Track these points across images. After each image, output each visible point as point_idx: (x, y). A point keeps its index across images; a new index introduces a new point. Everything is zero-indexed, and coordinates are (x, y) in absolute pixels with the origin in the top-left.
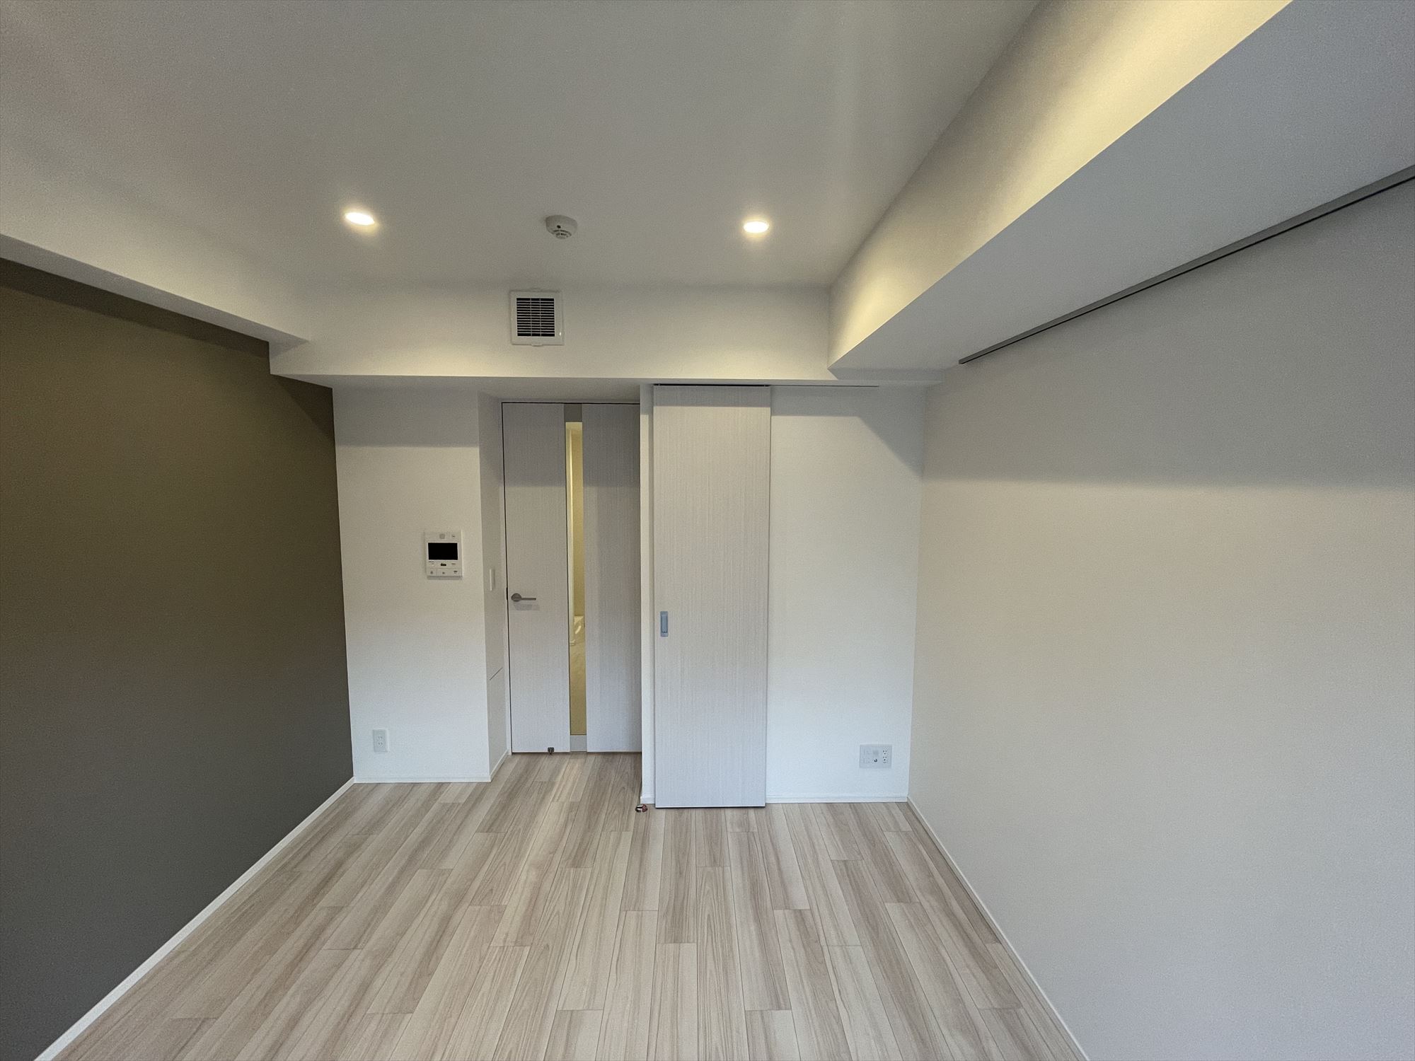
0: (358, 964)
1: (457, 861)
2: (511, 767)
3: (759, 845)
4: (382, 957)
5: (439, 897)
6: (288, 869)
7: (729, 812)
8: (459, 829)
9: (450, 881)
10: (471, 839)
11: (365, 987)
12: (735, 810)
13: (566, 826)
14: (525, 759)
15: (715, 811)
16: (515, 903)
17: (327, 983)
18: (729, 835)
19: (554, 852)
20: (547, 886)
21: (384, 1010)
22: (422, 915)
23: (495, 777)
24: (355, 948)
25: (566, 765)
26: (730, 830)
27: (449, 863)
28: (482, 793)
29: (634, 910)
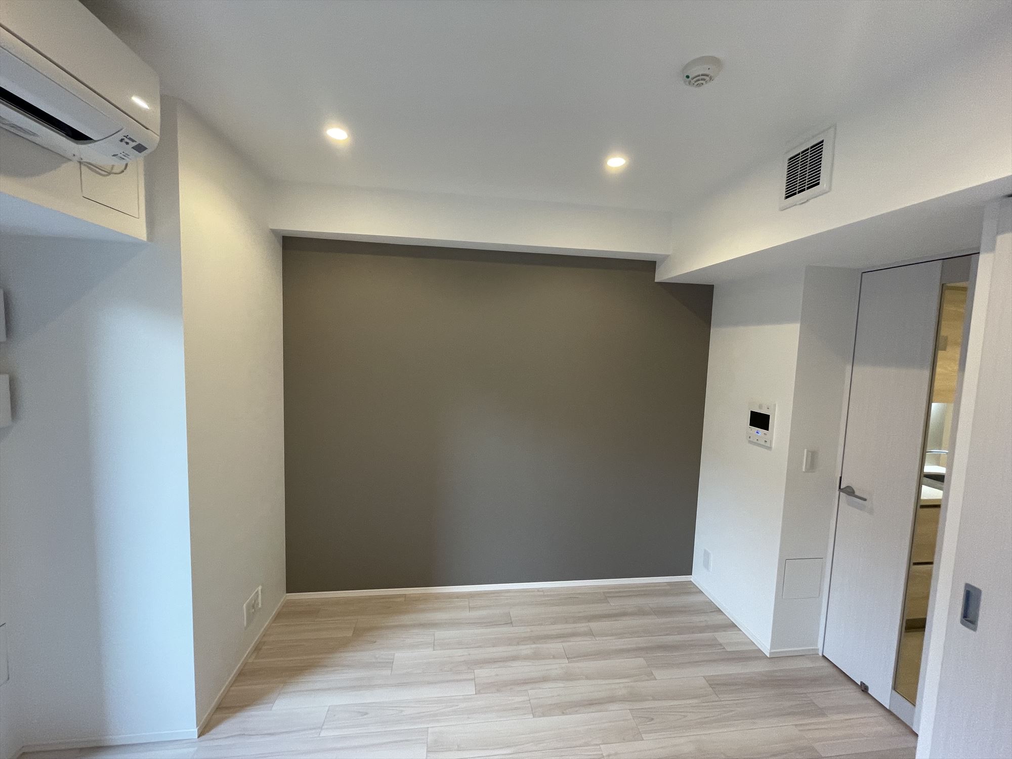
1: (667, 678)
2: (807, 664)
4: (567, 677)
5: (626, 685)
9: (646, 684)
10: (694, 676)
14: (830, 670)
23: (779, 657)
24: (568, 658)
28: (750, 658)
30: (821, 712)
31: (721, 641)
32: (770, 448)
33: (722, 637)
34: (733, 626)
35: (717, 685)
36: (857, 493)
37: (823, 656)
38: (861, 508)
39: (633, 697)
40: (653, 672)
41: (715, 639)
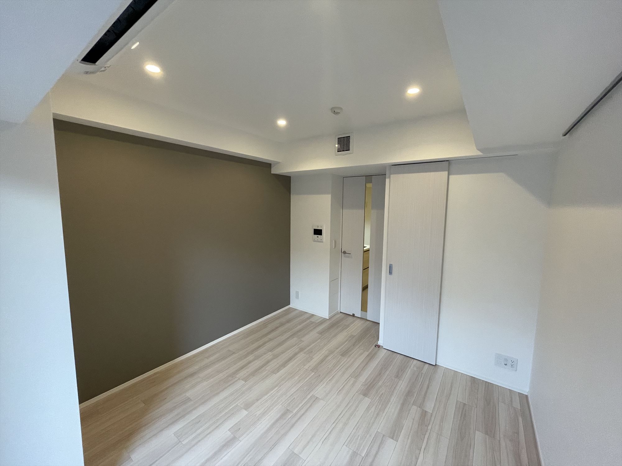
0: (269, 356)
1: (307, 339)
2: (338, 316)
3: (422, 379)
4: (276, 357)
5: (297, 347)
6: (265, 324)
7: (415, 361)
8: (311, 331)
9: (302, 344)
10: (314, 334)
11: (268, 362)
12: (419, 362)
13: (346, 341)
14: (343, 315)
15: (409, 358)
16: (317, 358)
17: (260, 357)
18: (410, 370)
19: (337, 349)
20: (329, 358)
21: (270, 370)
22: (290, 350)
23: (330, 318)
24: (270, 351)
25: (357, 321)
26: (412, 368)
27: (303, 339)
28: (325, 321)
29: (355, 378)
30: (348, 326)
31: (313, 321)
32: (323, 242)
33: (312, 320)
34: (313, 315)
35: (321, 333)
36: (347, 252)
37: (340, 312)
38: (349, 257)
39: (301, 350)
40: (302, 339)
41: (311, 321)
